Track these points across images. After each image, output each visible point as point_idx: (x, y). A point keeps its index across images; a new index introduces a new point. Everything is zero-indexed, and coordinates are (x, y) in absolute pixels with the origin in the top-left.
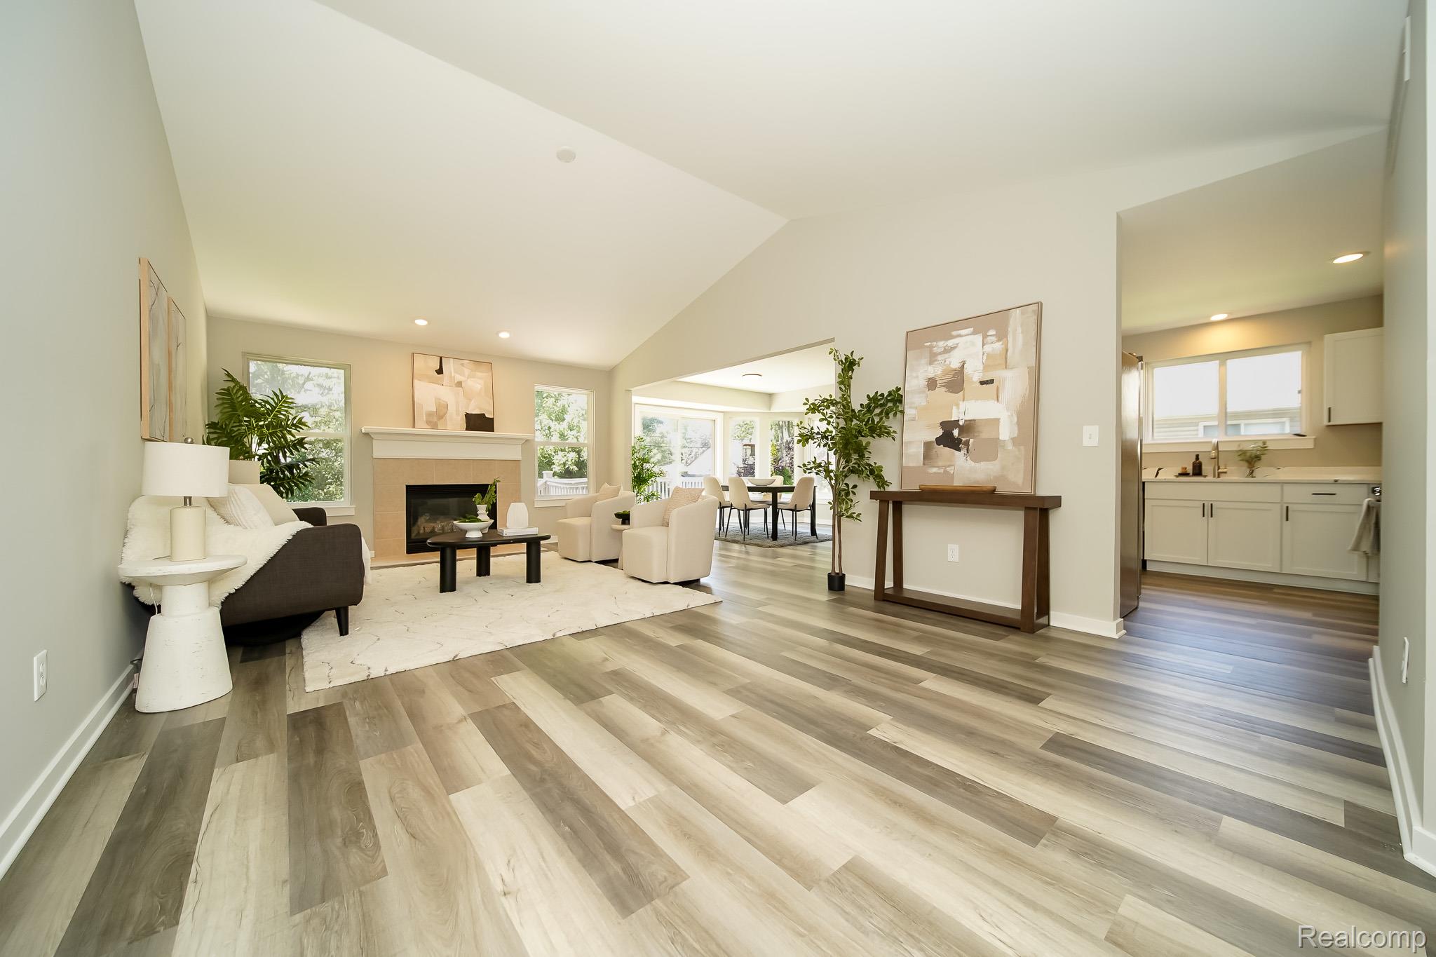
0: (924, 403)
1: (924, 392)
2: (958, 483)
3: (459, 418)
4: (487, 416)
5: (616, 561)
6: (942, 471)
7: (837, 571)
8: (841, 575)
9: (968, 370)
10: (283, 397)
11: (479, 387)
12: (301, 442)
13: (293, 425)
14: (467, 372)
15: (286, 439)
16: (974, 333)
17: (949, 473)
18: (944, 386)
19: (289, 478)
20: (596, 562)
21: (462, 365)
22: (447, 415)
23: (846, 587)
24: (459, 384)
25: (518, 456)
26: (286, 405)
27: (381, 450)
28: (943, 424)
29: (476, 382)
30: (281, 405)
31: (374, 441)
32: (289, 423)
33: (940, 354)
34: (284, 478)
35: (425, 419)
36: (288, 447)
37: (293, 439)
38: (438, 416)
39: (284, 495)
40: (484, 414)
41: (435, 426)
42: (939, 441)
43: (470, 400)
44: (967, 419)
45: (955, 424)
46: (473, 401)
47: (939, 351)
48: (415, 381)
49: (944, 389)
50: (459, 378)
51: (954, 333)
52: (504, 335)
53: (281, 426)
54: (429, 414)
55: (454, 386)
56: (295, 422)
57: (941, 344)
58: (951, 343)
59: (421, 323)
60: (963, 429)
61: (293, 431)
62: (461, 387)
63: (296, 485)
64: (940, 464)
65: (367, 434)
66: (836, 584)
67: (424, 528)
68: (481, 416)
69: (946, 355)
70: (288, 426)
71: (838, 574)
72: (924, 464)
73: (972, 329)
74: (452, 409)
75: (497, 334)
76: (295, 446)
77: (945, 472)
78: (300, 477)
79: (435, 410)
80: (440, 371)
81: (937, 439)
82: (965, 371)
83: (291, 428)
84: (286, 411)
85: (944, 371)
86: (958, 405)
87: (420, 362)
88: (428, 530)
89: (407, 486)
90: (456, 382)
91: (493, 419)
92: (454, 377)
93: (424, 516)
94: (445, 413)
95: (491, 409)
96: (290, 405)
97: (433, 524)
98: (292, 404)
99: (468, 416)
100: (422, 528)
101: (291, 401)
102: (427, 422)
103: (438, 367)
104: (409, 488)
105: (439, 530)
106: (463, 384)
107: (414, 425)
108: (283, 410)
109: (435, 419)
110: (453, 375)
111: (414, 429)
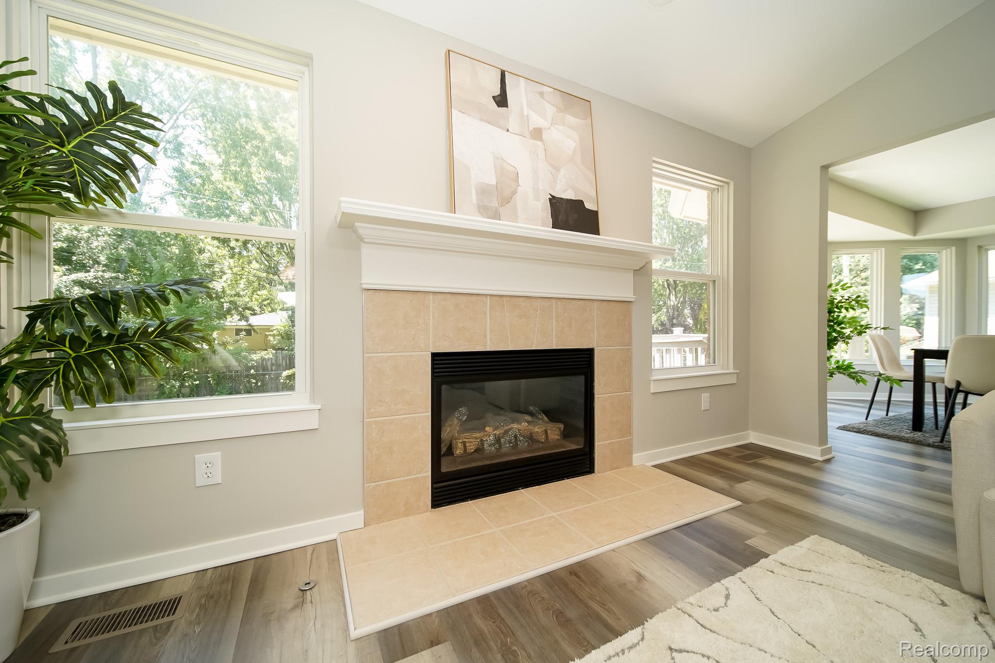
3: (539, 204)
4: (587, 205)
10: (121, 104)
11: (571, 145)
14: (550, 110)
21: (542, 94)
22: (518, 198)
24: (537, 134)
25: (628, 294)
26: (129, 128)
29: (566, 135)
30: (111, 124)
31: (366, 251)
35: (474, 201)
38: (500, 197)
40: (581, 203)
41: (495, 215)
43: (558, 169)
46: (562, 173)
48: (455, 113)
50: (537, 121)
54: (483, 191)
55: (528, 136)
62: (542, 140)
67: (464, 443)
68: (578, 205)
74: (525, 184)
79: (494, 183)
80: (502, 100)
87: (461, 72)
88: (471, 448)
89: (434, 355)
90: (531, 128)
91: (597, 212)
92: (528, 116)
93: (457, 414)
94: (514, 193)
95: (593, 194)
96: (144, 128)
97: (478, 435)
98: (153, 127)
99: (555, 202)
100: (460, 445)
101: (151, 121)
102: (479, 207)
103: (497, 92)
104: (438, 358)
105: (490, 445)
106: (544, 136)
107: (453, 209)
108: (119, 139)
109: (495, 204)
110: (526, 113)
111: (453, 215)
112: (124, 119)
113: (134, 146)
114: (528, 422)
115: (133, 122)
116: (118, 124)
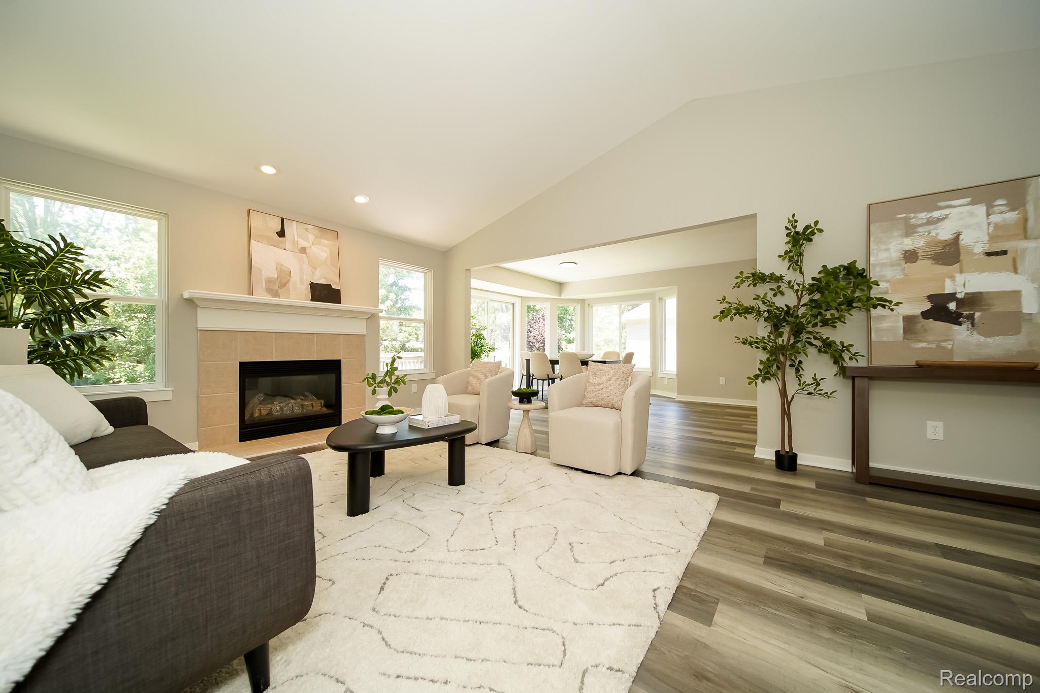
0: (900, 276)
1: (899, 265)
2: (959, 358)
3: (304, 287)
4: (334, 287)
5: (498, 441)
6: (934, 346)
7: (787, 449)
8: (790, 454)
9: (965, 240)
10: (66, 244)
11: (325, 255)
12: (98, 305)
13: (84, 281)
14: (311, 237)
15: (72, 302)
16: (972, 203)
17: (944, 348)
18: (930, 258)
19: (75, 355)
20: (487, 444)
21: (306, 229)
22: (290, 284)
23: (798, 467)
24: (303, 250)
25: (363, 331)
26: (71, 256)
27: (207, 320)
28: (931, 298)
29: (322, 250)
30: (63, 255)
31: (199, 311)
32: (77, 278)
33: (921, 225)
34: (67, 354)
35: (264, 286)
36: (77, 311)
37: (84, 300)
38: (279, 284)
39: (68, 376)
40: (330, 285)
41: (276, 294)
42: (926, 315)
43: (315, 268)
44: (967, 292)
45: (952, 297)
46: (318, 269)
47: (919, 222)
48: (253, 242)
49: (928, 262)
50: (303, 243)
51: (942, 204)
52: (360, 200)
53: (64, 283)
54: (270, 281)
55: (297, 251)
56: (86, 278)
57: (923, 216)
58: (936, 214)
59: (268, 170)
60: (961, 303)
61: (86, 291)
62: (306, 254)
63: (87, 364)
64: (930, 338)
65: (190, 301)
66: (786, 462)
67: (260, 410)
68: (327, 287)
69: (931, 227)
70: (75, 282)
71: (787, 452)
72: (904, 339)
73: (969, 199)
74: (295, 277)
75: (353, 197)
76: (87, 310)
77: (939, 347)
78: (92, 352)
79: (276, 277)
80: (281, 234)
81: (923, 313)
82: (962, 243)
83: (81, 286)
84: (72, 264)
85: (928, 244)
86: (953, 278)
87: (257, 221)
88: (264, 412)
89: (241, 364)
90: (299, 248)
91: (339, 290)
92: (297, 242)
93: (257, 397)
94: (288, 281)
95: (338, 280)
96: (78, 256)
97: (269, 406)
98: (82, 254)
99: (313, 286)
100: (257, 411)
101: (79, 251)
102: (267, 289)
103: (279, 229)
104: (242, 365)
105: (277, 412)
106: (307, 251)
107: (251, 293)
108: (68, 262)
109: (276, 287)
110: (296, 240)
111: (251, 296)
112: (69, 252)
113: (74, 265)
114: (301, 400)
115: (72, 253)
116: (66, 255)
